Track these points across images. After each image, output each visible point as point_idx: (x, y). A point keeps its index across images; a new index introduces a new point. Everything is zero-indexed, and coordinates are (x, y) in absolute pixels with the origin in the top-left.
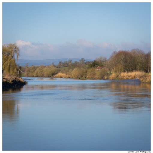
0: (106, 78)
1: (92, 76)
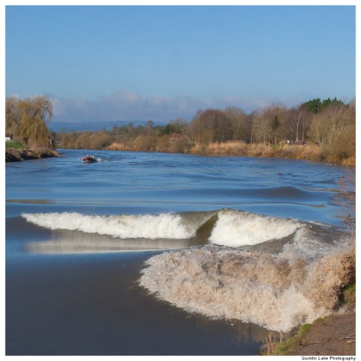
0: (186, 151)
1: (164, 149)
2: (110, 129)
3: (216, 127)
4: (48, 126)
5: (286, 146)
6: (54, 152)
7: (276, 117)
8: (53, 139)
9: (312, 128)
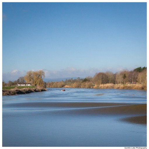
0: (91, 87)
1: (84, 87)
2: (65, 80)
3: (102, 79)
4: (43, 80)
6: (45, 89)
7: (125, 74)
8: (45, 85)
9: (138, 78)
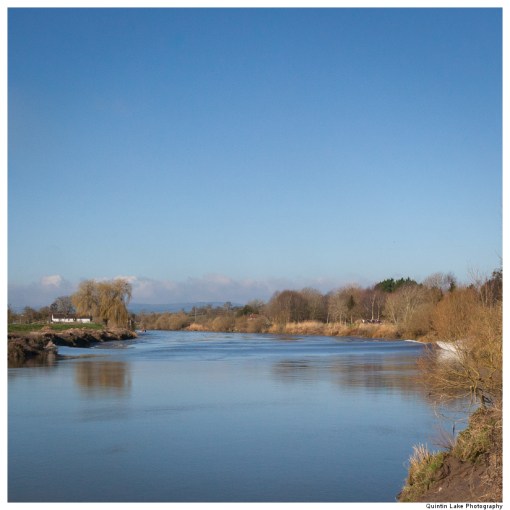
1: (243, 329)
2: (189, 310)
3: (292, 308)
4: (127, 308)
5: (362, 325)
6: (134, 333)
7: (352, 297)
8: (133, 320)
9: (387, 307)
